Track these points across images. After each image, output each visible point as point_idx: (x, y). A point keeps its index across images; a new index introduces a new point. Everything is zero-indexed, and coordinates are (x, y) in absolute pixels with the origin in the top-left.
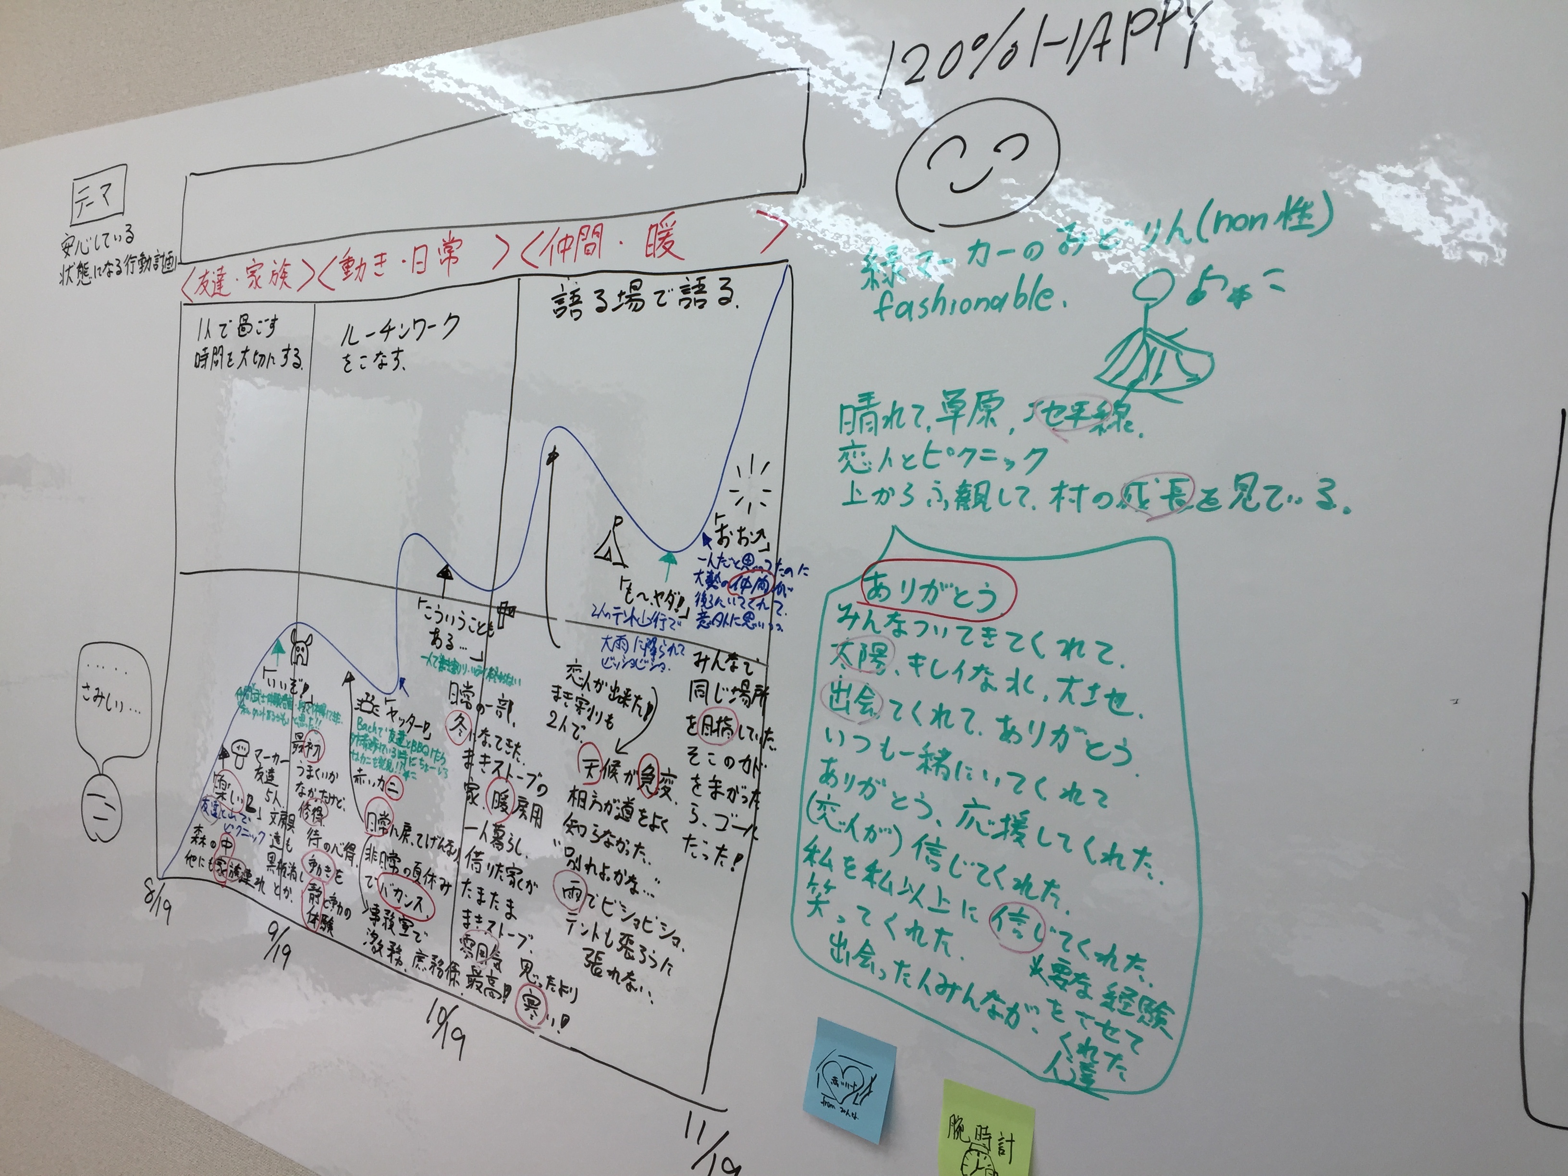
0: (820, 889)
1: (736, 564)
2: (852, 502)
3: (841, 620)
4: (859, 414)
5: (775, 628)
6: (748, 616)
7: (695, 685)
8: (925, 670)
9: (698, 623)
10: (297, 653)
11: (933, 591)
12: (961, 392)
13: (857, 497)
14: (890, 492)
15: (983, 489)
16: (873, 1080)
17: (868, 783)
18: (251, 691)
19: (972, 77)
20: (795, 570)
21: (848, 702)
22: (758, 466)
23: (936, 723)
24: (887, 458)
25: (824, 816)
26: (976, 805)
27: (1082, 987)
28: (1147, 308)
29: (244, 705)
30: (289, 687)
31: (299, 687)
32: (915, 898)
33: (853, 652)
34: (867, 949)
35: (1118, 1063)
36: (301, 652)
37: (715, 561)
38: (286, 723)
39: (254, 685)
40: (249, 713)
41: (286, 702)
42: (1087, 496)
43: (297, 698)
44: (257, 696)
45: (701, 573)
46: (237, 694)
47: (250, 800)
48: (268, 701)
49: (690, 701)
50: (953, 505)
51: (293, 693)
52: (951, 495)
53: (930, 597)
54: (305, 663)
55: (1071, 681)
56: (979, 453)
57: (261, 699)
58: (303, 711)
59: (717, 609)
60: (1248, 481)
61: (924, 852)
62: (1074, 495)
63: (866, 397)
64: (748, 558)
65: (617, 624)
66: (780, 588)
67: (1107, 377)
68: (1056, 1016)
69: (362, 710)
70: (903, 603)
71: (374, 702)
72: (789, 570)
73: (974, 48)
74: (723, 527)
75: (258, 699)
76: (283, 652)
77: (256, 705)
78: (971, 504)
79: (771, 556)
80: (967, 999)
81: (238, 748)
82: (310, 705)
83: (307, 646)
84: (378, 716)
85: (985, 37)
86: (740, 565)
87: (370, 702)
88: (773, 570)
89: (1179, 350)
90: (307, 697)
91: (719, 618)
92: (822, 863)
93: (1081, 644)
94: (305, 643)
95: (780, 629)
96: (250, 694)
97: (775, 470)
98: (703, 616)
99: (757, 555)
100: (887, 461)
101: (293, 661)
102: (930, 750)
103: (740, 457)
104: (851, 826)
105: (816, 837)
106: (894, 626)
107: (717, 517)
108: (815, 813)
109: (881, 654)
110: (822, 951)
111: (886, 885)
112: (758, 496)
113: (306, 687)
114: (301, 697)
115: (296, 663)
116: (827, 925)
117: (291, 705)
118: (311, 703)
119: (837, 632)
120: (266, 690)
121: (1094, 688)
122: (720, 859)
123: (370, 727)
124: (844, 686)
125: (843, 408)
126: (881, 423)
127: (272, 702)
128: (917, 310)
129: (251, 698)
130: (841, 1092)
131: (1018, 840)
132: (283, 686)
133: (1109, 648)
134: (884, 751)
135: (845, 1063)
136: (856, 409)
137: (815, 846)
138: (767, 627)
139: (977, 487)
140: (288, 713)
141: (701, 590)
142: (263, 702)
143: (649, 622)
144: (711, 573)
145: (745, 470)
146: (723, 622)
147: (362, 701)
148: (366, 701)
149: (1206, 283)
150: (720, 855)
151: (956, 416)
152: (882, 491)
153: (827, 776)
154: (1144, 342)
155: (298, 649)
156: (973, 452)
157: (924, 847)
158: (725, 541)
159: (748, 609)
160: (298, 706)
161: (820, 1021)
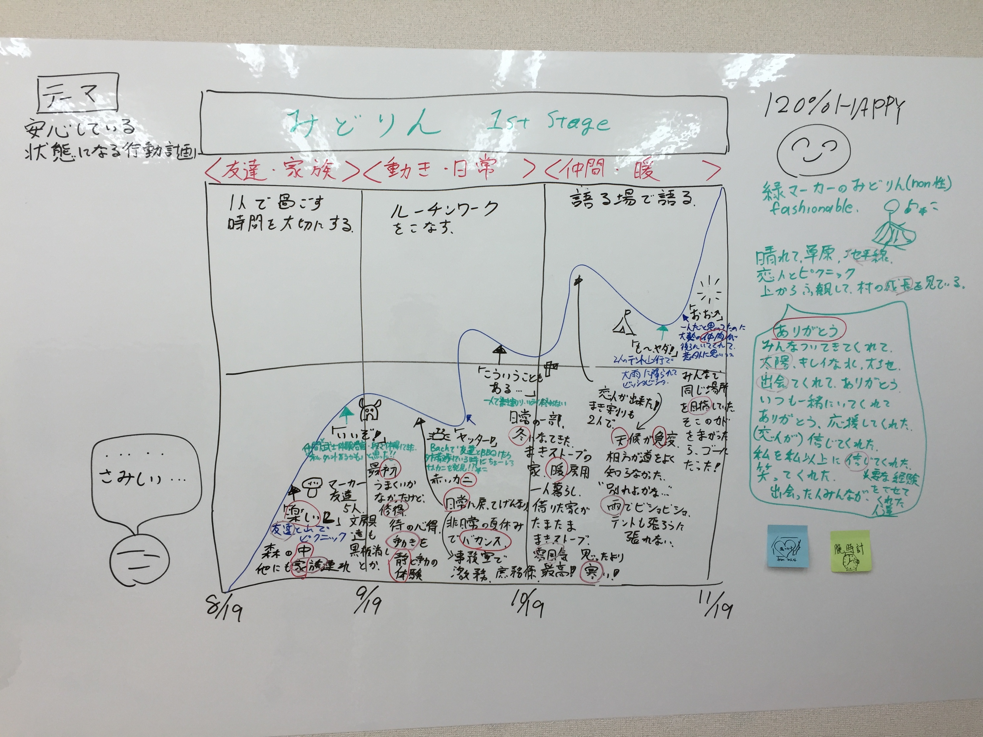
0: (764, 468)
1: (704, 328)
2: (766, 295)
3: (764, 348)
4: (766, 256)
5: (729, 355)
6: (713, 352)
7: (684, 388)
8: (808, 364)
9: (684, 358)
10: (367, 413)
11: (809, 331)
12: (815, 246)
13: (768, 293)
14: (785, 290)
15: (828, 286)
16: (799, 543)
17: (784, 417)
18: (321, 444)
19: (810, 114)
20: (738, 328)
21: (771, 384)
22: (713, 281)
23: (815, 386)
24: (782, 275)
25: (763, 436)
26: (836, 417)
27: (885, 477)
28: (890, 214)
29: (313, 454)
30: (361, 435)
31: (371, 434)
32: (811, 461)
33: (771, 362)
34: (790, 488)
35: (901, 501)
36: (370, 412)
37: (692, 328)
38: (359, 459)
39: (322, 440)
40: (318, 459)
41: (358, 446)
42: (872, 287)
43: (369, 442)
44: (327, 446)
45: (683, 334)
46: (305, 448)
47: (327, 515)
48: (339, 448)
49: (682, 396)
50: (815, 294)
51: (365, 439)
52: (814, 290)
53: (808, 333)
54: (375, 418)
55: (872, 360)
56: (825, 271)
57: (331, 448)
58: (377, 448)
59: (695, 350)
60: (931, 278)
61: (814, 440)
62: (867, 287)
63: (770, 248)
64: (711, 325)
65: (632, 365)
66: (730, 337)
67: (877, 240)
68: (876, 491)
69: (433, 439)
70: (795, 337)
71: (445, 433)
72: (734, 328)
73: (810, 102)
74: (694, 311)
75: (328, 448)
76: (351, 414)
77: (327, 453)
78: (823, 292)
79: (724, 322)
80: (838, 496)
81: (310, 484)
82: (384, 444)
83: (376, 408)
84: (450, 440)
85: (815, 98)
86: (707, 328)
87: (442, 433)
88: (725, 329)
89: (903, 230)
90: (380, 439)
91: (696, 354)
92: (763, 457)
93: (874, 345)
94: (374, 406)
95: (732, 355)
96: (319, 446)
97: (723, 281)
98: (686, 355)
99: (715, 322)
100: (782, 276)
101: (363, 418)
102: (812, 398)
103: (702, 276)
104: (777, 437)
105: (760, 446)
106: (792, 347)
107: (691, 306)
108: (758, 435)
109: (786, 360)
110: (767, 495)
111: (797, 459)
112: (714, 295)
113: (378, 434)
114: (374, 440)
115: (367, 419)
116: (769, 482)
117: (364, 447)
118: (385, 442)
119: (763, 353)
120: (337, 441)
121: (881, 361)
122: (707, 468)
123: (443, 448)
124: (768, 377)
125: (757, 253)
126: (778, 259)
127: (343, 448)
128: (791, 211)
129: (321, 449)
130: (785, 553)
131: (855, 427)
132: (354, 436)
133: (886, 345)
134: (791, 402)
135: (784, 540)
136: (764, 254)
137: (760, 450)
138: (724, 356)
139: (825, 285)
140: (362, 453)
141: (684, 342)
142: (334, 449)
143: (653, 361)
144: (690, 333)
145: (706, 283)
146: (699, 356)
147: (434, 434)
148: (438, 433)
149: (911, 205)
150: (707, 466)
151: (813, 256)
152: (781, 289)
153: (762, 419)
154: (890, 227)
155: (367, 410)
156: (823, 271)
157: (813, 438)
158: (697, 317)
159: (713, 348)
160: (371, 446)
161: (769, 526)
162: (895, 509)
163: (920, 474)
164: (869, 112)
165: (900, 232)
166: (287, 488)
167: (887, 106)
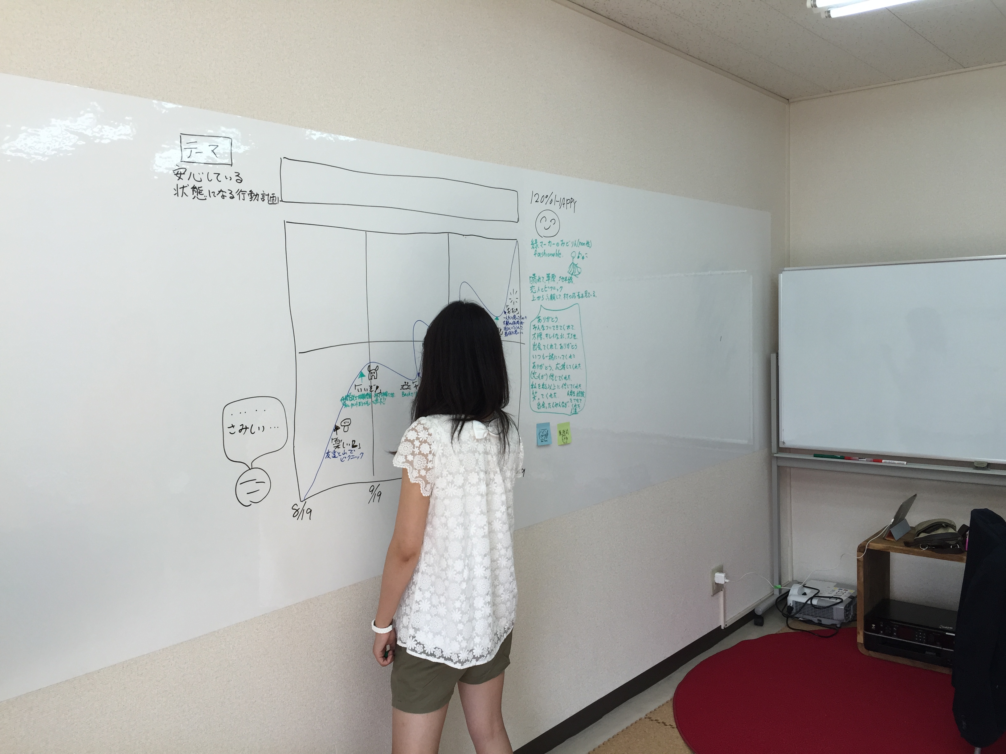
0: (535, 394)
1: (512, 318)
2: (533, 300)
3: (533, 329)
4: (533, 279)
5: (521, 333)
6: (516, 331)
8: (548, 337)
10: (372, 375)
12: (549, 274)
13: (534, 299)
14: (540, 297)
15: (554, 296)
16: (548, 431)
17: (541, 366)
18: (349, 397)
19: (546, 204)
20: (524, 318)
21: (536, 348)
22: (515, 292)
23: (551, 348)
24: (539, 289)
25: (534, 376)
26: (558, 364)
27: (574, 394)
28: (573, 259)
29: (346, 404)
30: (369, 389)
31: (374, 388)
32: (550, 388)
33: (536, 336)
34: (544, 403)
35: (579, 406)
37: (508, 318)
38: (369, 404)
39: (350, 394)
40: (348, 406)
41: (368, 396)
42: (568, 296)
43: (373, 393)
44: (352, 398)
45: (505, 321)
46: (341, 400)
47: (354, 442)
48: (359, 398)
50: (550, 299)
51: (371, 392)
52: (549, 297)
53: (548, 320)
54: (376, 378)
55: (569, 334)
57: (355, 399)
58: (377, 397)
59: (509, 331)
60: (586, 292)
61: (551, 377)
63: (534, 275)
64: (514, 316)
66: (522, 323)
67: (569, 272)
68: (571, 402)
69: (403, 389)
70: (544, 322)
73: (546, 198)
74: (509, 309)
76: (364, 376)
77: (353, 402)
78: (553, 299)
79: (519, 315)
80: (559, 405)
81: (345, 423)
82: (380, 394)
83: (376, 371)
85: (547, 196)
86: (513, 318)
87: (407, 385)
88: (520, 319)
89: (577, 267)
90: (378, 391)
91: (510, 333)
92: (534, 388)
93: (570, 326)
95: (522, 333)
97: (518, 292)
98: (506, 333)
99: (516, 315)
101: (370, 378)
102: (550, 355)
103: (511, 290)
104: (539, 377)
105: (533, 382)
106: (543, 328)
107: (507, 306)
108: (532, 376)
109: (541, 335)
110: (535, 408)
111: (545, 388)
112: (515, 300)
113: (377, 387)
114: (375, 392)
115: (372, 379)
116: (537, 401)
117: (371, 397)
119: (533, 332)
120: (357, 394)
121: (572, 334)
123: (407, 394)
124: (535, 344)
125: (530, 277)
126: (537, 281)
128: (541, 255)
129: (350, 399)
130: (543, 438)
131: (564, 369)
132: (366, 390)
133: (573, 326)
134: (543, 357)
135: (542, 431)
136: (533, 278)
137: (533, 384)
138: (520, 333)
139: (553, 295)
140: (370, 400)
141: (505, 326)
144: (507, 321)
145: (512, 293)
146: (511, 334)
147: (403, 386)
148: (405, 385)
149: (579, 255)
151: (549, 280)
152: (538, 297)
153: (533, 368)
154: (573, 266)
155: (372, 373)
156: (552, 287)
157: (551, 376)
158: (509, 312)
159: (515, 329)
160: (374, 396)
161: (537, 424)
162: (578, 410)
163: (585, 391)
164: (565, 205)
165: (576, 268)
166: (333, 427)
167: (571, 203)
